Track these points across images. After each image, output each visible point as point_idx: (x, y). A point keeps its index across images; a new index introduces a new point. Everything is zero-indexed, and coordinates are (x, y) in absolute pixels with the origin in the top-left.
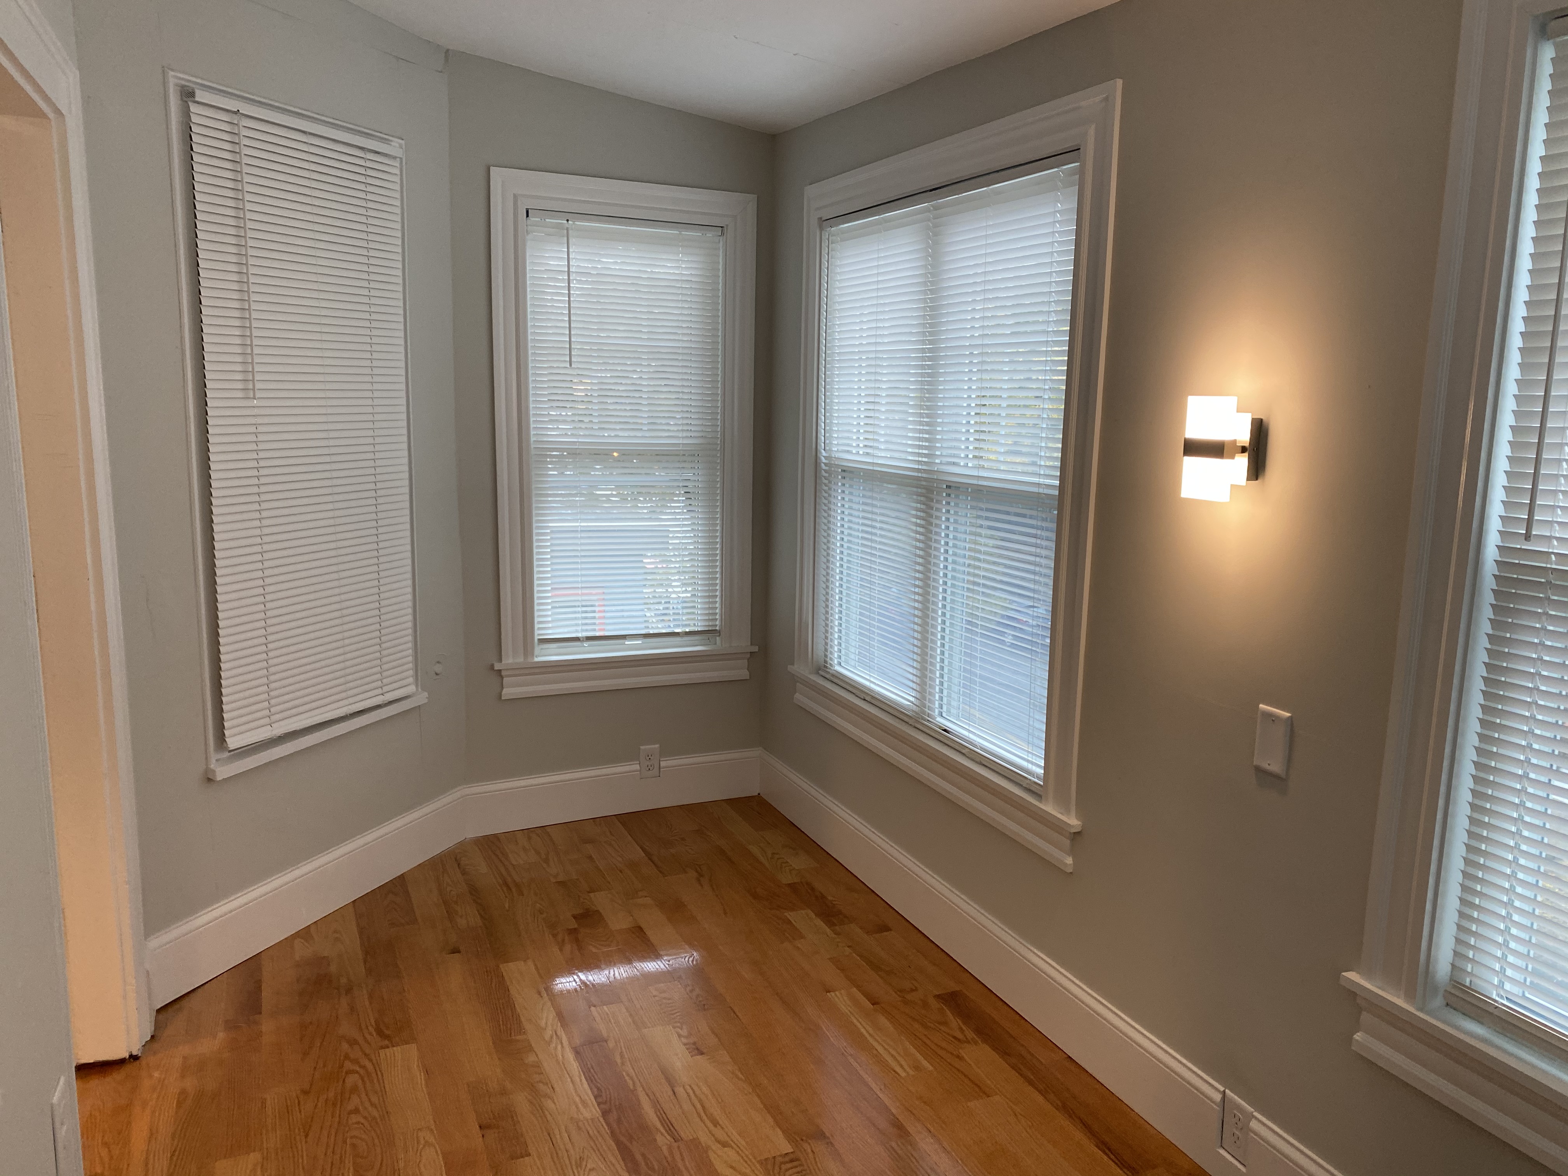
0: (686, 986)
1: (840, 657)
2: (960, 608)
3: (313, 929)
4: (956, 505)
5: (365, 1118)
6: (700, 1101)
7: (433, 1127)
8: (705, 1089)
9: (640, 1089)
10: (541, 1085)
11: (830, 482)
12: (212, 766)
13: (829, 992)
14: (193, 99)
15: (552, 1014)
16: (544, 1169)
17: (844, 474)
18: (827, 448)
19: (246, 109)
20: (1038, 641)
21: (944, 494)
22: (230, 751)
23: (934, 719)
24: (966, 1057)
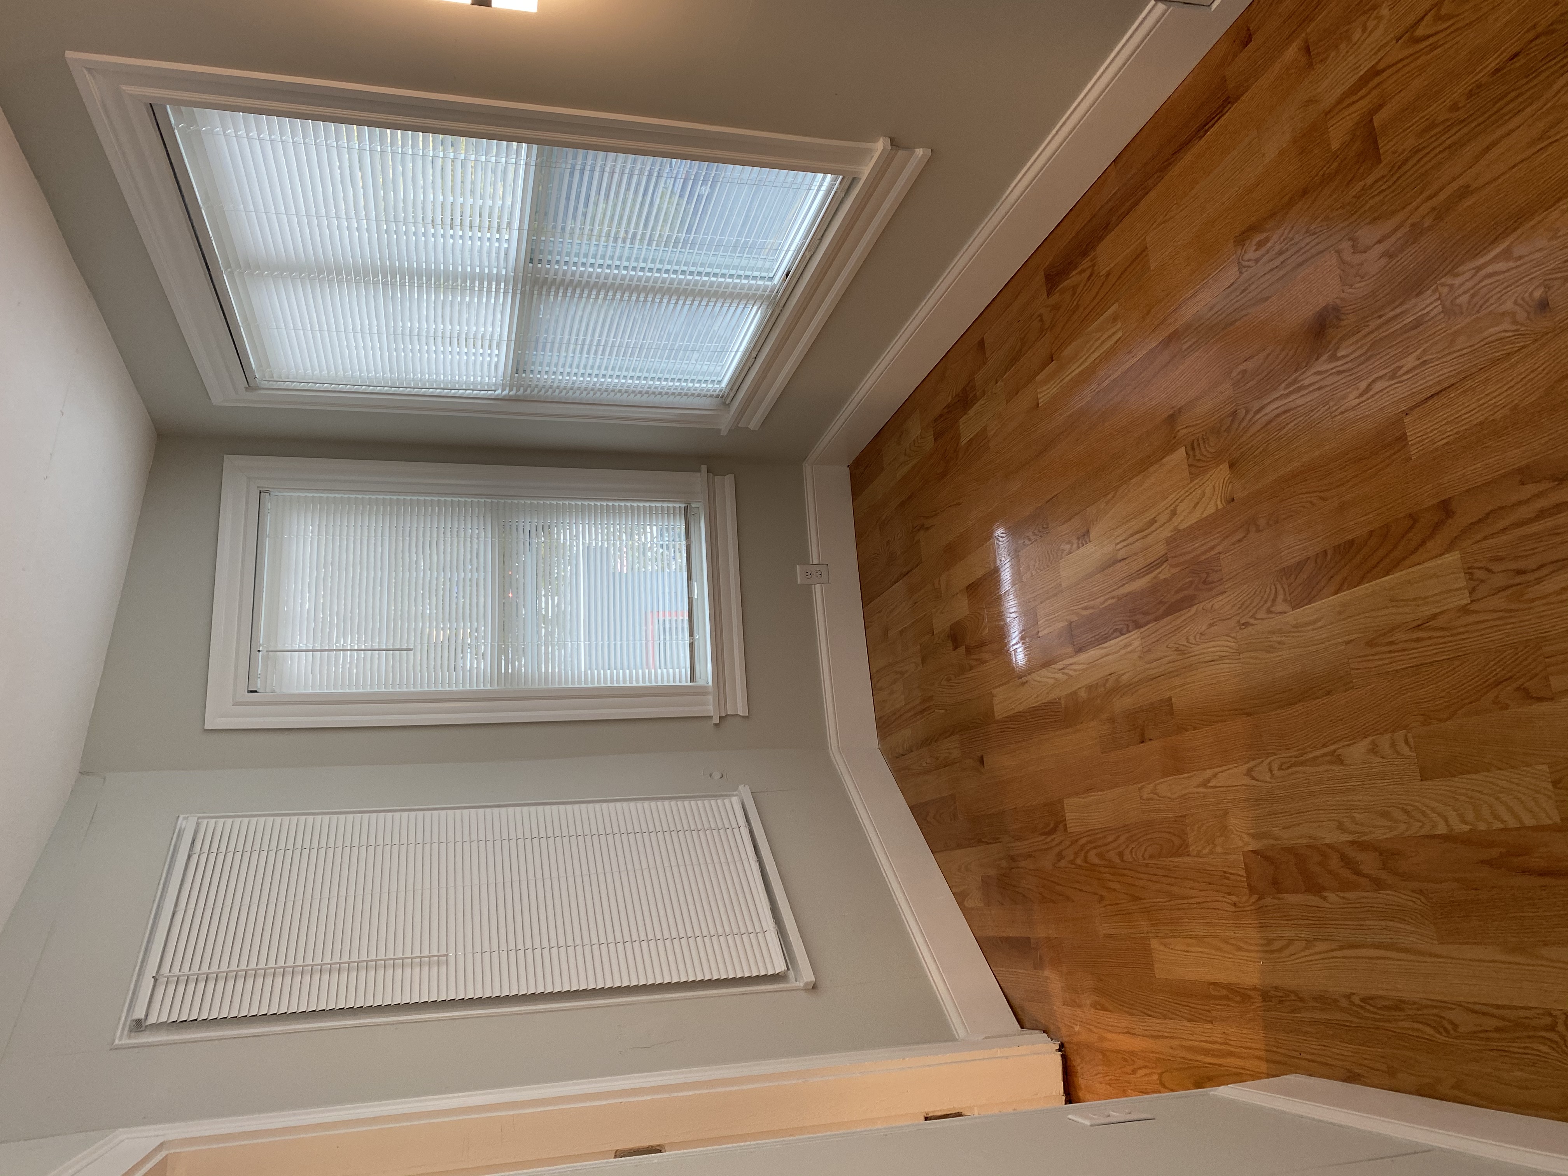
0: (1024, 544)
1: (713, 382)
2: (669, 254)
3: (957, 890)
4: (550, 253)
5: (1127, 846)
6: (1132, 535)
7: (1139, 786)
8: (1121, 530)
9: (1115, 594)
10: (1108, 685)
11: (530, 386)
12: (802, 985)
13: (1038, 404)
14: (143, 1021)
15: (1044, 672)
16: (1183, 685)
17: (521, 371)
18: (493, 388)
19: (151, 969)
20: (704, 174)
21: (540, 266)
22: (788, 969)
23: (775, 286)
24: (1108, 269)
